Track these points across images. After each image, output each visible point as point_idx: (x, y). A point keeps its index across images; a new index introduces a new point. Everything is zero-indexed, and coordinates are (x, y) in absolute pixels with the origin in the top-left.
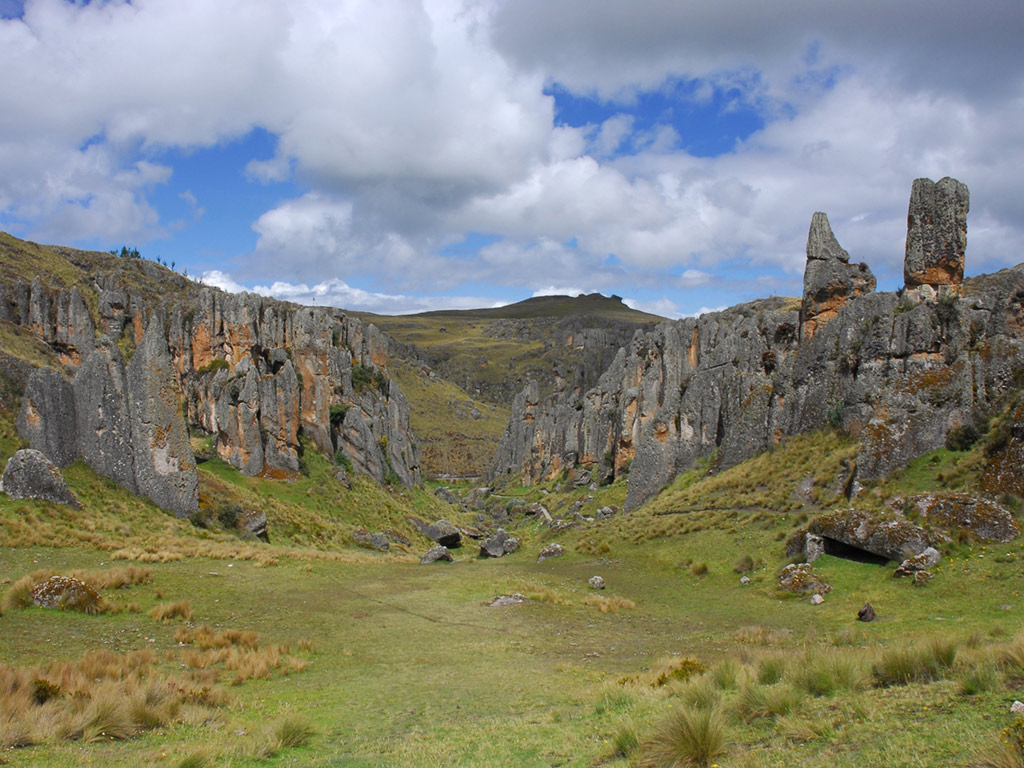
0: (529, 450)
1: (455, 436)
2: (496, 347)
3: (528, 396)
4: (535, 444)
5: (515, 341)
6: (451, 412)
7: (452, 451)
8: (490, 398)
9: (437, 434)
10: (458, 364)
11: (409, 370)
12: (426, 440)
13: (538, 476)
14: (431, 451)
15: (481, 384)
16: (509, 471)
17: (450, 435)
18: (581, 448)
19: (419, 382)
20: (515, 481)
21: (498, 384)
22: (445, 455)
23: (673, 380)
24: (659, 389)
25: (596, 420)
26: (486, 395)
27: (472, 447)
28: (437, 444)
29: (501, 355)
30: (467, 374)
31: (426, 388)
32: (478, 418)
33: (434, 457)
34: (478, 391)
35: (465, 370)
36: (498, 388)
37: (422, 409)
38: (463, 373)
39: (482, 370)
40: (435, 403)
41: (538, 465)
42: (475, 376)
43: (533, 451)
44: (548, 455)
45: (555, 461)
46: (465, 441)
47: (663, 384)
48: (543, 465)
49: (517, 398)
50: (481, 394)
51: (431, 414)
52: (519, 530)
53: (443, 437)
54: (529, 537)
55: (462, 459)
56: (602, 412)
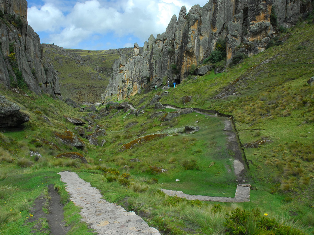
0: (121, 82)
1: (90, 87)
2: (109, 56)
3: (121, 62)
4: (124, 78)
5: (116, 54)
6: (89, 77)
7: (89, 93)
8: (106, 74)
9: (83, 86)
10: (93, 61)
11: (72, 61)
12: (78, 89)
13: (126, 95)
14: (80, 93)
15: (103, 68)
16: (112, 94)
17: (88, 86)
18: (151, 73)
19: (76, 66)
20: (114, 98)
21: (110, 69)
22: (86, 94)
23: (221, 10)
24: (212, 17)
25: (160, 55)
26: (105, 73)
27: (98, 91)
28: (83, 90)
29: (111, 59)
30: (97, 65)
31: (78, 68)
32: (100, 79)
33: (81, 95)
34: (102, 71)
35: (96, 63)
36: (110, 70)
37: (76, 76)
38: (95, 64)
39: (103, 63)
40: (83, 74)
41: (126, 89)
42: (100, 66)
43: (123, 82)
44: (131, 84)
45: (135, 86)
46: (95, 89)
47: (215, 14)
48: (129, 89)
49: (115, 63)
50: (103, 72)
51: (81, 78)
52: (113, 119)
53: (85, 87)
54: (120, 123)
55: (94, 96)
56: (164, 50)
